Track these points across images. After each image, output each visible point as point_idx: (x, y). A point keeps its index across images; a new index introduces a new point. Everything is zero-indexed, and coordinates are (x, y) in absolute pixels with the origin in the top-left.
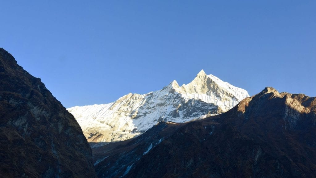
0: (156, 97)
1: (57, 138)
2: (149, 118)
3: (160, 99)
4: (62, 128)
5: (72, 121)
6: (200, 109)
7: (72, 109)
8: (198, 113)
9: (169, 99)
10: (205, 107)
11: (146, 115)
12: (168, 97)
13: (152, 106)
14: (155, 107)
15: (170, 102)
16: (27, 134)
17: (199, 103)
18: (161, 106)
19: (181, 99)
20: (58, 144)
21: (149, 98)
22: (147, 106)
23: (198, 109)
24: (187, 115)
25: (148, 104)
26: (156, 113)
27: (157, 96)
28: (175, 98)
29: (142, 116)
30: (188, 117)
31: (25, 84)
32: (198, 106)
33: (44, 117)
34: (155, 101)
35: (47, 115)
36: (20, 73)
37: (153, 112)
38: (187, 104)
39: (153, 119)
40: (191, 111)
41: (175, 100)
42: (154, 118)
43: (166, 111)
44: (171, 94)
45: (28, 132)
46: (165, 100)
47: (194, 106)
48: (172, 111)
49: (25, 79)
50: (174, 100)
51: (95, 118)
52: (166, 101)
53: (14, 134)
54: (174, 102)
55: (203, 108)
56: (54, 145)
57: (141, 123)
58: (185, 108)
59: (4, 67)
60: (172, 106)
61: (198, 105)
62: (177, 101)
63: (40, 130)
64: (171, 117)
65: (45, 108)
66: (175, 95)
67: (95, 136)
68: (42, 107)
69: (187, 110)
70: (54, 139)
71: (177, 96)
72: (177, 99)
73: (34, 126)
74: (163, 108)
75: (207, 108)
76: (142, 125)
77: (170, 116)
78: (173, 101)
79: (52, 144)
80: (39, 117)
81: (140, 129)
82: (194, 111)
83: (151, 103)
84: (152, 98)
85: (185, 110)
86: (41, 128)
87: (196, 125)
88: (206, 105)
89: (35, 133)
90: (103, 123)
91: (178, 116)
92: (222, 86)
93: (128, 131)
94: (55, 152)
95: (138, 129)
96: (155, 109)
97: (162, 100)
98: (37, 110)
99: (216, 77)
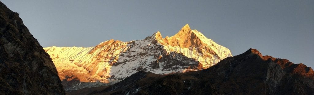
0: (138, 46)
1: (29, 77)
2: (129, 66)
3: (142, 49)
4: (36, 68)
5: (48, 61)
6: (181, 63)
7: (49, 49)
8: (178, 66)
9: (151, 49)
10: (186, 62)
11: (126, 62)
13: (132, 54)
14: (136, 56)
15: (152, 53)
17: (180, 57)
18: (142, 56)
19: (163, 50)
20: (31, 84)
21: (131, 46)
22: (127, 54)
23: (179, 62)
25: (129, 52)
26: (136, 62)
27: (139, 45)
28: (157, 49)
29: (122, 63)
30: (167, 69)
32: (178, 60)
33: (18, 54)
34: (137, 50)
35: (22, 53)
37: (133, 61)
38: (168, 56)
39: (133, 68)
40: (171, 63)
41: (157, 51)
42: (133, 66)
43: (146, 61)
44: (153, 44)
47: (175, 60)
48: (152, 61)
49: (2, 13)
50: (155, 51)
51: (73, 61)
52: (147, 51)
55: (183, 62)
56: (25, 84)
57: (120, 71)
58: (166, 60)
60: (153, 57)
61: (179, 58)
62: (158, 53)
63: (12, 67)
64: (151, 67)
65: (21, 45)
66: (157, 46)
67: (71, 80)
68: (18, 43)
70: (26, 78)
71: (159, 47)
72: (159, 50)
73: (6, 63)
74: (144, 58)
75: (188, 63)
76: (120, 73)
77: (150, 66)
79: (24, 82)
81: (118, 76)
82: (174, 64)
83: (133, 52)
84: (134, 47)
85: (166, 62)
86: (14, 65)
87: (175, 79)
88: (187, 59)
89: (7, 70)
90: (81, 66)
91: (158, 67)
92: (205, 43)
93: (105, 77)
94: (26, 91)
95: (116, 76)
96: (136, 58)
97: (144, 49)
98: (11, 46)
99: (200, 33)
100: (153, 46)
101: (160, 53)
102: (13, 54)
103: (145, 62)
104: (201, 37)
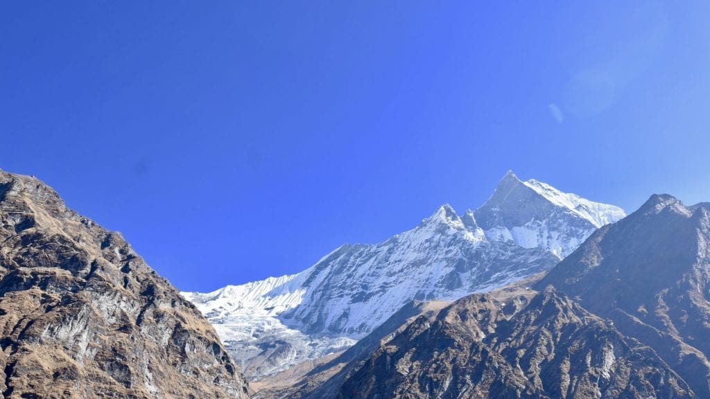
0: (406, 247)
1: (157, 358)
2: (393, 296)
3: (415, 251)
4: (169, 336)
5: (193, 320)
6: (509, 264)
7: (220, 294)
8: (504, 273)
9: (436, 247)
10: (520, 258)
11: (387, 289)
12: (433, 244)
13: (398, 268)
14: (405, 271)
15: (439, 254)
16: (87, 356)
17: (506, 251)
18: (418, 266)
19: (463, 244)
20: (160, 371)
21: (389, 250)
22: (385, 270)
23: (504, 264)
24: (480, 280)
25: (389, 264)
26: (408, 282)
27: (408, 243)
28: (450, 245)
29: (377, 292)
30: (481, 286)
31: (77, 249)
32: (503, 258)
33: (124, 314)
34: (405, 257)
35: (132, 312)
36: (72, 225)
37: (401, 282)
38: (478, 254)
39: (404, 297)
40: (487, 270)
41: (450, 248)
42: (403, 295)
43: (431, 276)
44: (439, 236)
45: (89, 350)
46: (427, 251)
47: (495, 259)
48: (444, 275)
49: (84, 238)
50: (446, 249)
51: (272, 308)
52: (429, 253)
53: (58, 357)
54: (447, 253)
55: (514, 260)
56: (150, 375)
57: (375, 311)
58: (474, 265)
59: (33, 216)
60: (444, 263)
61: (503, 255)
62: (454, 252)
63: (116, 344)
64: (443, 289)
65: (126, 295)
66: (449, 238)
67: (273, 350)
69: (478, 268)
70: (149, 362)
71: (453, 239)
72: (455, 245)
73: (103, 337)
74: (425, 271)
75: (525, 260)
76: (378, 314)
77: (441, 287)
78: (444, 251)
79: (147, 371)
80: (113, 315)
81: (373, 324)
82: (495, 269)
83: (396, 262)
84: (397, 249)
85: (474, 269)
86: (119, 340)
87: (476, 302)
88: (522, 252)
89: (105, 352)
90: (290, 317)
91: (460, 285)
92: (560, 205)
93: (347, 330)
94: (153, 388)
95: (369, 323)
96: (406, 274)
97: (419, 251)
98: (107, 302)
99: (545, 185)
100: (440, 238)
101: (457, 252)
102: (114, 318)
103: (427, 280)
104: (549, 192)
